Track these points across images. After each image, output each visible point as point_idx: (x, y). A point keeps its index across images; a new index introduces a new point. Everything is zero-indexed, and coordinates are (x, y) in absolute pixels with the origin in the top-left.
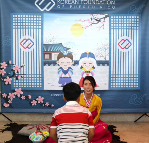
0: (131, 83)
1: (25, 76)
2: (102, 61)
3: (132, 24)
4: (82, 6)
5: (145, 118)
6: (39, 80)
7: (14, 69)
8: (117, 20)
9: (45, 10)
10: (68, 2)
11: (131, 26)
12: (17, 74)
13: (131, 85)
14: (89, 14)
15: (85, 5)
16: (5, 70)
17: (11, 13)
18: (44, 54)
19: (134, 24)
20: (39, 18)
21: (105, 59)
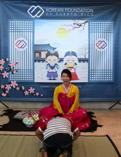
0: (106, 76)
1: (19, 71)
2: (82, 59)
3: (107, 28)
4: (66, 14)
5: (118, 106)
6: (31, 74)
7: (10, 65)
8: (95, 25)
9: (36, 17)
10: (54, 10)
11: (107, 30)
12: (13, 69)
13: (106, 79)
14: (72, 20)
15: (69, 12)
16: (3, 66)
17: (8, 20)
18: (35, 53)
19: (109, 28)
20: (31, 23)
21: (85, 57)
